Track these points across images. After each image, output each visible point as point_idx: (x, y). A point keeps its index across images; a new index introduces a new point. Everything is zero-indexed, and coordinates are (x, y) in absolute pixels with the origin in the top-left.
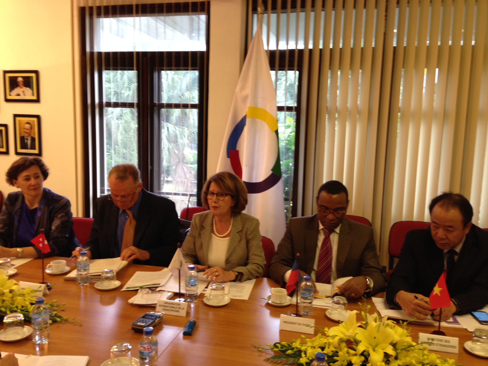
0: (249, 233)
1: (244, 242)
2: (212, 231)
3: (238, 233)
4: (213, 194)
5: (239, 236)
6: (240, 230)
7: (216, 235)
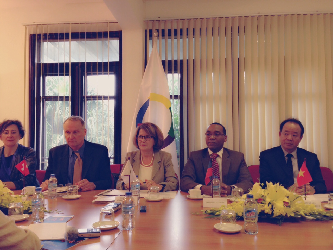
0: (165, 162)
1: (162, 169)
2: (141, 163)
3: (158, 163)
4: (142, 137)
5: (159, 165)
6: (160, 161)
7: (143, 165)
